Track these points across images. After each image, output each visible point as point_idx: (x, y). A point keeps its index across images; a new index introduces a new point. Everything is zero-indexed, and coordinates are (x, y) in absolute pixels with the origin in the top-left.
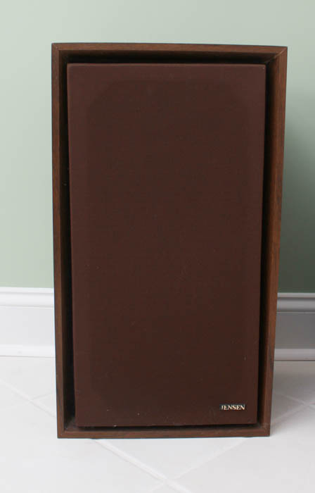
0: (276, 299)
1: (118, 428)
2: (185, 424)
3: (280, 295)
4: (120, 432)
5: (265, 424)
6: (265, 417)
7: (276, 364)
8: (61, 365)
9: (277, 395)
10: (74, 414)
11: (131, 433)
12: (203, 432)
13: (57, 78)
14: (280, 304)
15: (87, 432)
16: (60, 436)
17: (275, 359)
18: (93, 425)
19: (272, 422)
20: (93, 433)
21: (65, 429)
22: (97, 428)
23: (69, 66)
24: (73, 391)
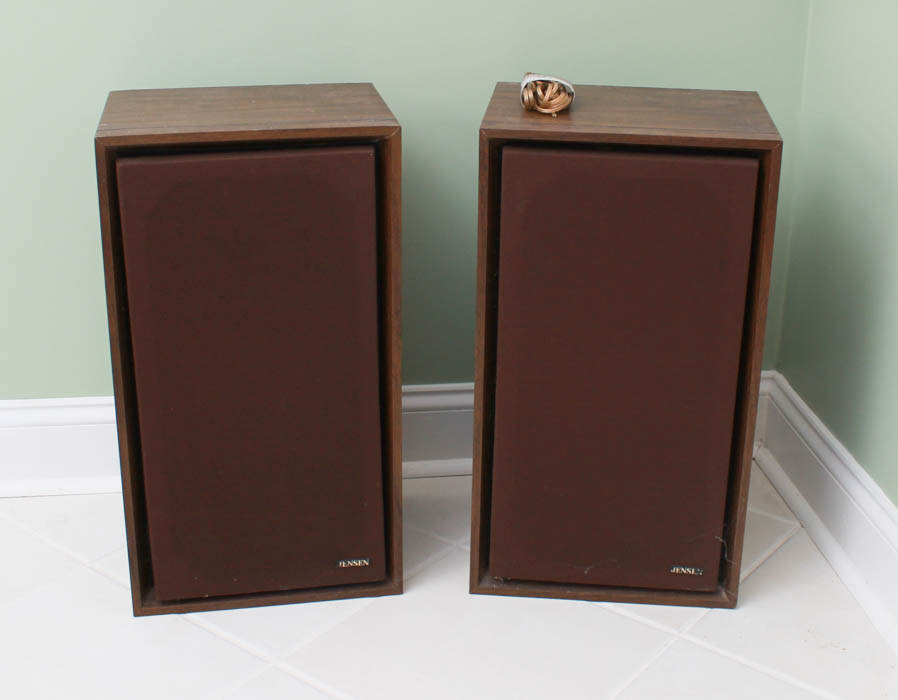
0: (401, 394)
1: (210, 599)
2: (295, 587)
3: (405, 388)
4: (213, 603)
5: (396, 580)
6: (395, 572)
7: (405, 483)
8: (133, 527)
9: (409, 530)
10: (152, 584)
11: (228, 602)
12: (317, 595)
13: (105, 180)
14: (407, 402)
15: (172, 607)
16: (137, 613)
17: (404, 475)
18: (179, 597)
19: (405, 577)
20: (179, 606)
21: (142, 605)
22: (183, 601)
23: (120, 164)
24: (150, 557)
